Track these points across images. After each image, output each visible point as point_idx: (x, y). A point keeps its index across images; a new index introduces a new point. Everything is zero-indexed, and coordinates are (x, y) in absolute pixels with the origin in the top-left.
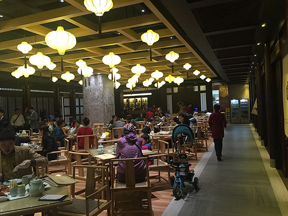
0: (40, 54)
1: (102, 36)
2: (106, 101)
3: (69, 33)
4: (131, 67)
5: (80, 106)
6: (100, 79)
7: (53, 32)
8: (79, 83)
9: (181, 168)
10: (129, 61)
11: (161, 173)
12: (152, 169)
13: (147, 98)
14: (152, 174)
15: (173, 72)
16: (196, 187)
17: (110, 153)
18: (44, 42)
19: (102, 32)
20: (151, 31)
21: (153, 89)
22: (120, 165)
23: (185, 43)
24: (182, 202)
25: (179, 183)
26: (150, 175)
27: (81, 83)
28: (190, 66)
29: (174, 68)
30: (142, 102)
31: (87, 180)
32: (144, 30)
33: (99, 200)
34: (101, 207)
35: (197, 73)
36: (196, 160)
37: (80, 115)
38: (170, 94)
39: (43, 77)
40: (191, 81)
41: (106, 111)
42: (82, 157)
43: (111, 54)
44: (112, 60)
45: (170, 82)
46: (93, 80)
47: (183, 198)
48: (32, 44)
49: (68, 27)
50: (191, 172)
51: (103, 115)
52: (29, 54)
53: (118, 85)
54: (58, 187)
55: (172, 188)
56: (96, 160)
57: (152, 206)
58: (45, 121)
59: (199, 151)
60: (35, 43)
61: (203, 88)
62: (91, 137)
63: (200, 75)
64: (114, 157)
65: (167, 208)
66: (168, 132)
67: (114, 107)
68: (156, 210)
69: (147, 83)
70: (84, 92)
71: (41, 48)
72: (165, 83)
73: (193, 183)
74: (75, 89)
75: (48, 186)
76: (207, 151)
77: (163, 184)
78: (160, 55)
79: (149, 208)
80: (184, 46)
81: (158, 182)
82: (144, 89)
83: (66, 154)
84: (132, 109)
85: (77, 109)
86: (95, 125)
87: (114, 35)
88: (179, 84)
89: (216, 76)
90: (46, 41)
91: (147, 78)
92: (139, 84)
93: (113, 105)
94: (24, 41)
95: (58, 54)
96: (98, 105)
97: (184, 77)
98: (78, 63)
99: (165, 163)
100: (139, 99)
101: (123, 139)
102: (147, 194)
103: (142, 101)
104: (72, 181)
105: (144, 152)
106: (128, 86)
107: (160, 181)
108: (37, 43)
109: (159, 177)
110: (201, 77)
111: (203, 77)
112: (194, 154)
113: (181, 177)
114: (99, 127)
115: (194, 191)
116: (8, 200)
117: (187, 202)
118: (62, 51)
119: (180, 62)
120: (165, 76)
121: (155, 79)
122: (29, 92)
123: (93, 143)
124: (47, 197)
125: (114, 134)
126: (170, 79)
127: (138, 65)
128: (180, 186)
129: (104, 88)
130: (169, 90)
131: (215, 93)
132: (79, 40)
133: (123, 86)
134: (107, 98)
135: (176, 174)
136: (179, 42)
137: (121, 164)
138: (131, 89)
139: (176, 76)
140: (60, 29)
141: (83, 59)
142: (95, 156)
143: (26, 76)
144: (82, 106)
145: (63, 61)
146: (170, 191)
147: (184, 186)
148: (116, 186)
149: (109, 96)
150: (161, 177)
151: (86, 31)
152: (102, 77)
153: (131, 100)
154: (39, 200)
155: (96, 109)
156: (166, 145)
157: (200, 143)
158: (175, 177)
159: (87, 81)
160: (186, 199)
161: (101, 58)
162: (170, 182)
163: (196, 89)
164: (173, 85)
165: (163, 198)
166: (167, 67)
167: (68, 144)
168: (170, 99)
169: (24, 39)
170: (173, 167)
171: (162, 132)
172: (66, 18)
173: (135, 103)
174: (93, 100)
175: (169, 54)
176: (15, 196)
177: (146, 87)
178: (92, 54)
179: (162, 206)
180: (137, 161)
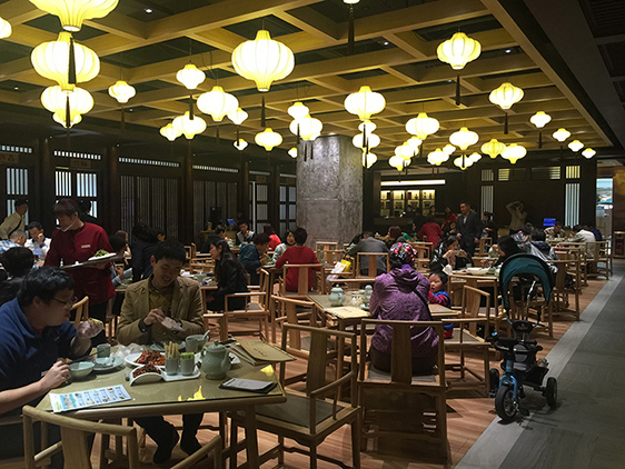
0: (217, 91)
1: (353, 50)
2: (345, 194)
3: (282, 45)
4: (404, 120)
5: (287, 203)
6: (334, 146)
7: (249, 42)
8: (290, 153)
9: (517, 352)
10: (402, 107)
11: (465, 359)
13: (433, 192)
14: (450, 359)
15: (506, 133)
16: (550, 398)
17: (355, 306)
18: (229, 64)
19: (356, 39)
20: (463, 34)
21: (452, 170)
22: (378, 333)
23: (541, 63)
24: (515, 430)
25: (510, 387)
27: (293, 153)
28: (547, 119)
29: (509, 124)
30: (421, 200)
31: (310, 359)
33: (335, 403)
34: (340, 416)
35: (561, 135)
36: (551, 338)
37: (287, 221)
38: (488, 183)
39: (221, 139)
40: (545, 154)
41: (343, 215)
42: (299, 308)
43: (365, 91)
44: (365, 103)
45: (493, 156)
46: (319, 148)
47: (519, 421)
48: (205, 69)
49: (278, 30)
50: (541, 365)
51: (337, 223)
52: (198, 92)
53: (372, 159)
54: (256, 365)
55: (492, 397)
56: (327, 318)
57: (448, 430)
58: (219, 231)
59: (558, 319)
60: (209, 68)
61: (573, 172)
63: (569, 140)
64: (365, 314)
65: (482, 438)
66: (487, 270)
67: (361, 207)
68: (456, 439)
69: (437, 157)
70: (299, 174)
71: (220, 77)
72: (480, 157)
73: (543, 390)
74: (280, 166)
75: (236, 361)
76: (578, 320)
77: (471, 385)
78: (476, 91)
79: (441, 431)
80: (539, 70)
81: (458, 380)
82: (429, 171)
83: (263, 300)
84: (397, 214)
85: (282, 207)
86: (320, 244)
87: (375, 46)
88: (513, 161)
89: (609, 143)
90: (234, 63)
91: (437, 146)
92: (420, 160)
93: (359, 203)
94: (190, 62)
95: (255, 90)
96: (327, 203)
97: (529, 144)
98: (292, 111)
99: (478, 338)
100: (415, 193)
101: (387, 278)
102: (435, 402)
103: (421, 198)
104: (283, 356)
105: (435, 309)
106: (393, 162)
107: (463, 377)
108: (214, 67)
109: (461, 368)
110: (570, 146)
111: (575, 146)
112: (547, 324)
113: (517, 373)
114: (326, 249)
115: (546, 408)
116: (162, 381)
117: (529, 431)
118: (263, 84)
119: (523, 109)
120: (481, 142)
121: (458, 148)
122: (190, 170)
124: (236, 383)
125: (360, 266)
126: (493, 148)
127: (423, 116)
128: (514, 393)
129: (342, 165)
130: (488, 175)
131: (604, 184)
132: (301, 59)
133: (383, 163)
134: (347, 187)
135: (503, 366)
136: (527, 59)
137: (382, 332)
138: (400, 169)
139: (507, 142)
140: (263, 35)
141: (304, 102)
142: (325, 310)
143: (190, 136)
144: (294, 203)
145: (263, 104)
146: (487, 402)
147: (522, 394)
148: (371, 377)
149: (351, 181)
150: (466, 369)
151: (315, 39)
152: (339, 141)
153: (398, 194)
154: (222, 387)
155: (322, 211)
156: (483, 297)
157: (561, 300)
158: (501, 372)
159: (307, 149)
160: (525, 423)
161: (342, 99)
162: (488, 382)
163: (556, 174)
164: (501, 162)
165: (470, 415)
166: (488, 121)
167: (267, 280)
168: (488, 195)
169: (189, 58)
170: (497, 349)
171: (470, 269)
172: (278, 11)
173: (406, 200)
174: (319, 189)
175: (500, 90)
176: (175, 374)
177: (435, 166)
178: (322, 90)
179: (469, 431)
180: (418, 328)
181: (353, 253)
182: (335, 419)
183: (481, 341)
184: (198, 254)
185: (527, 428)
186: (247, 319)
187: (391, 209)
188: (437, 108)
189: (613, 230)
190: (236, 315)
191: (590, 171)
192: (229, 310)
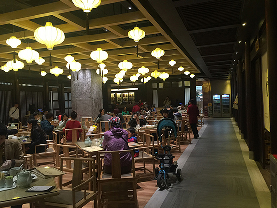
0: (28, 50)
1: (89, 32)
2: (94, 95)
3: (58, 28)
4: (118, 62)
5: (68, 100)
6: (88, 74)
7: (42, 28)
9: (165, 160)
10: (117, 57)
11: (146, 164)
12: (137, 161)
13: (133, 93)
14: (137, 165)
15: (159, 68)
16: (179, 177)
17: (97, 146)
18: (33, 37)
19: (90, 28)
20: (138, 28)
21: (140, 84)
22: (106, 157)
23: (170, 40)
24: (166, 192)
25: (163, 174)
26: (136, 167)
27: (69, 77)
28: (175, 62)
29: (160, 64)
30: (129, 97)
31: (74, 172)
32: (131, 27)
33: (85, 191)
34: (87, 198)
35: (181, 69)
36: (180, 152)
37: (69, 108)
38: (155, 89)
39: (31, 71)
40: (176, 77)
41: (94, 105)
42: (70, 149)
43: (99, 50)
44: (99, 55)
45: (156, 78)
46: (81, 75)
47: (167, 189)
48: (21, 39)
49: (56, 22)
50: (175, 164)
51: (91, 109)
52: (18, 49)
53: (105, 80)
54: (46, 179)
55: (156, 179)
56: (84, 153)
57: (137, 196)
58: (34, 115)
59: (183, 144)
60: (24, 38)
61: (187, 83)
62: (79, 130)
63: (184, 71)
64: (101, 149)
65: (152, 198)
66: (154, 125)
67: (102, 101)
68: (141, 200)
69: (134, 78)
70: (73, 87)
71: (30, 43)
72: (151, 78)
73: (176, 174)
74: (64, 83)
75: (36, 178)
76: (191, 144)
77: (148, 175)
78: (146, 51)
79: (135, 198)
80: (169, 43)
81: (143, 174)
82: (131, 84)
83: (54, 146)
84: (119, 103)
85: (66, 103)
86: (83, 119)
87: (102, 31)
88: (164, 80)
89: (199, 72)
90: (35, 36)
91: (133, 74)
92: (126, 79)
93: (101, 99)
94: (13, 36)
95: (46, 49)
96: (86, 100)
97: (170, 73)
98: (66, 58)
99: (150, 155)
100: (126, 94)
101: (109, 132)
102: (133, 185)
103: (129, 96)
104: (59, 173)
105: (131, 145)
106: (115, 81)
107: (145, 172)
108: (26, 38)
109: (144, 169)
110: (185, 73)
111: (187, 73)
112: (178, 146)
113: (165, 168)
114: (87, 121)
115: (178, 182)
117: (171, 192)
118: (50, 46)
119: (165, 59)
120: (151, 72)
121: (142, 75)
122: (18, 86)
123: (81, 135)
124: (34, 188)
125: (101, 127)
126: (156, 74)
127: (125, 61)
128: (164, 177)
129: (92, 82)
130: (155, 86)
131: (199, 88)
132: (67, 35)
133: (111, 81)
134: (95, 92)
135: (160, 166)
136: (164, 39)
137: (108, 156)
138: (118, 84)
139: (161, 72)
140: (49, 24)
141: (72, 55)
142: (82, 149)
143: (16, 70)
144: (71, 100)
145: (52, 56)
146: (154, 182)
147: (168, 177)
148: (103, 177)
149: (97, 90)
150: (146, 169)
151: (75, 27)
152: (90, 72)
153: (119, 94)
154: (27, 191)
155: (84, 103)
156: (151, 137)
157: (184, 136)
158: (159, 168)
159: (75, 75)
160: (169, 189)
161: (89, 53)
162: (155, 173)
163: (181, 85)
164: (159, 80)
165: (148, 189)
166: (153, 63)
167: (56, 137)
168: (155, 94)
169: (13, 33)
170: (158, 159)
171: (147, 126)
172: (55, 14)
173: (122, 97)
174: (82, 94)
175: (155, 51)
176: (3, 188)
177: (133, 82)
178: (80, 50)
179: (147, 196)
180: (123, 153)
181: (98, 122)
182: (85, 199)
183: (151, 156)
184: (23, 126)
185: (170, 191)
186: (48, 156)
187: (116, 101)
188: (131, 58)
189: (203, 106)
190: (41, 155)
191: (193, 83)
192: (37, 153)
